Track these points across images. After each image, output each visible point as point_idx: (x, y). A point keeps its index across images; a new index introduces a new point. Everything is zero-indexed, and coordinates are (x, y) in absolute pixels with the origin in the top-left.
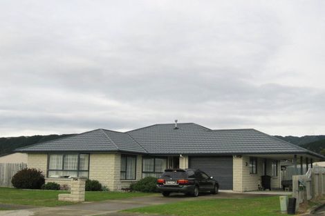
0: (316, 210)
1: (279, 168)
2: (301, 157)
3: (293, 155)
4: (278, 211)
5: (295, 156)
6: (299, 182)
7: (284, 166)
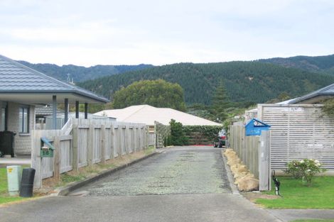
0: (73, 189)
1: (33, 118)
2: (66, 100)
3: (50, 96)
4: (4, 192)
5: (54, 97)
6: (42, 143)
7: (42, 116)
